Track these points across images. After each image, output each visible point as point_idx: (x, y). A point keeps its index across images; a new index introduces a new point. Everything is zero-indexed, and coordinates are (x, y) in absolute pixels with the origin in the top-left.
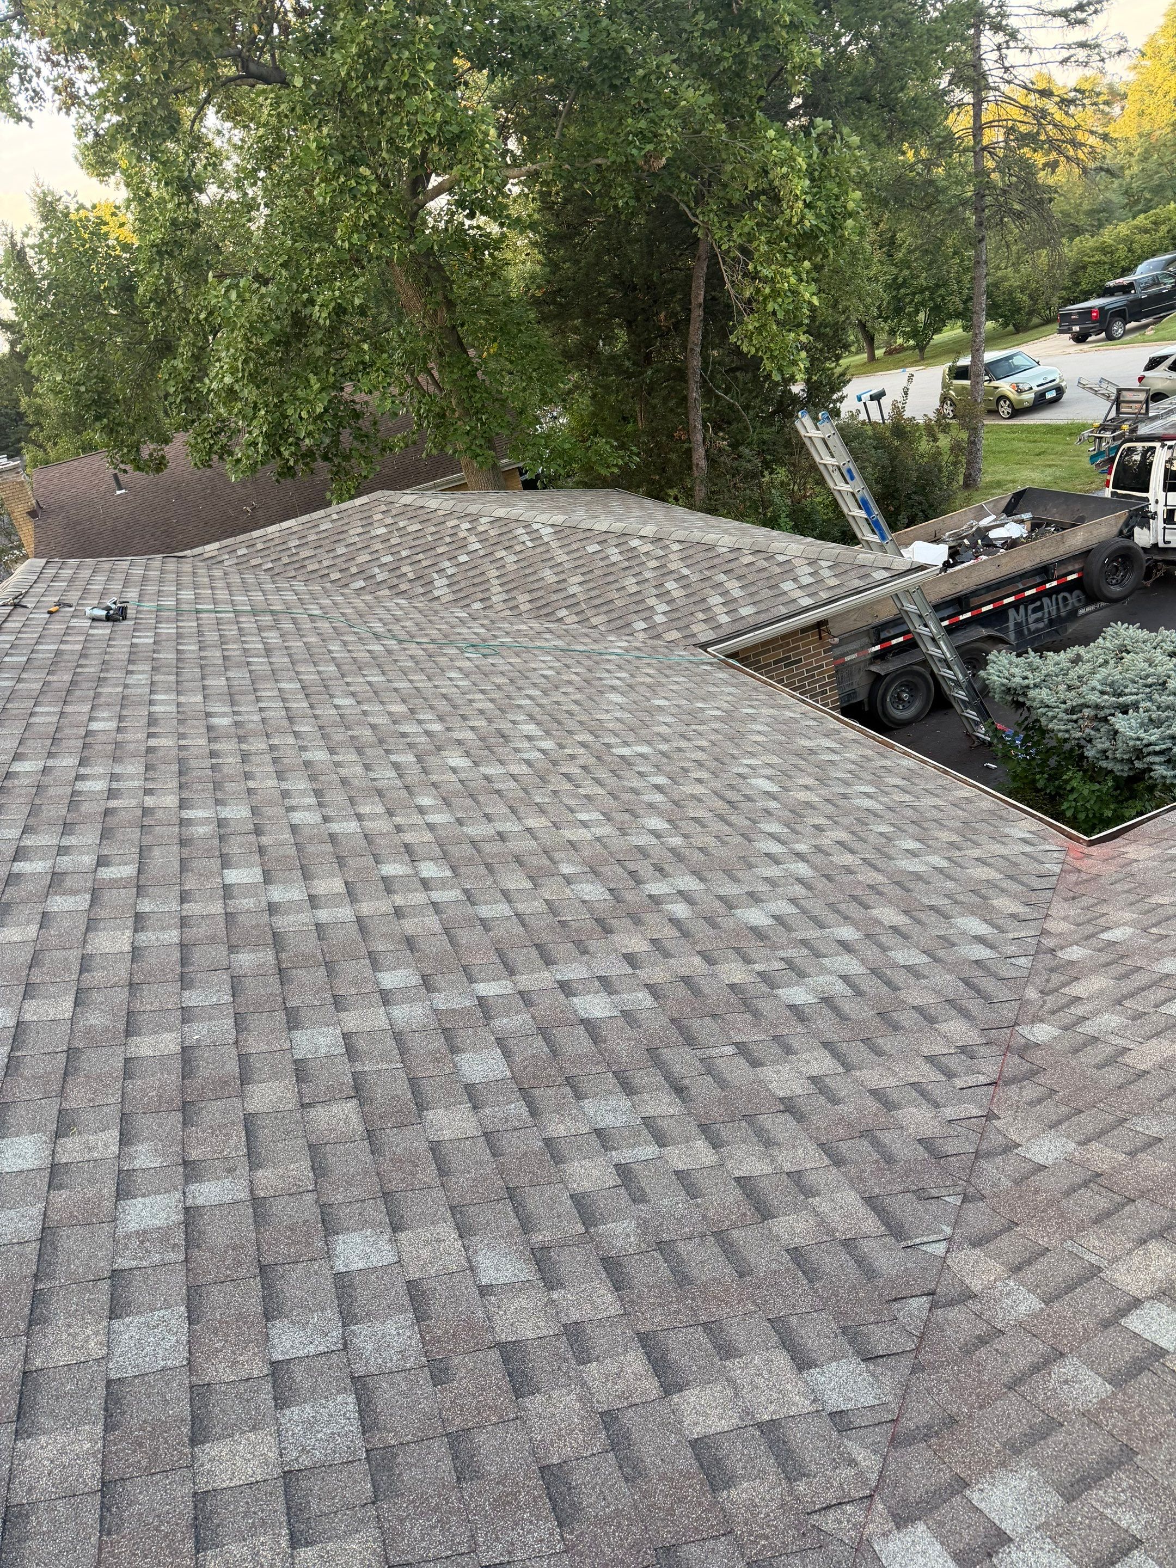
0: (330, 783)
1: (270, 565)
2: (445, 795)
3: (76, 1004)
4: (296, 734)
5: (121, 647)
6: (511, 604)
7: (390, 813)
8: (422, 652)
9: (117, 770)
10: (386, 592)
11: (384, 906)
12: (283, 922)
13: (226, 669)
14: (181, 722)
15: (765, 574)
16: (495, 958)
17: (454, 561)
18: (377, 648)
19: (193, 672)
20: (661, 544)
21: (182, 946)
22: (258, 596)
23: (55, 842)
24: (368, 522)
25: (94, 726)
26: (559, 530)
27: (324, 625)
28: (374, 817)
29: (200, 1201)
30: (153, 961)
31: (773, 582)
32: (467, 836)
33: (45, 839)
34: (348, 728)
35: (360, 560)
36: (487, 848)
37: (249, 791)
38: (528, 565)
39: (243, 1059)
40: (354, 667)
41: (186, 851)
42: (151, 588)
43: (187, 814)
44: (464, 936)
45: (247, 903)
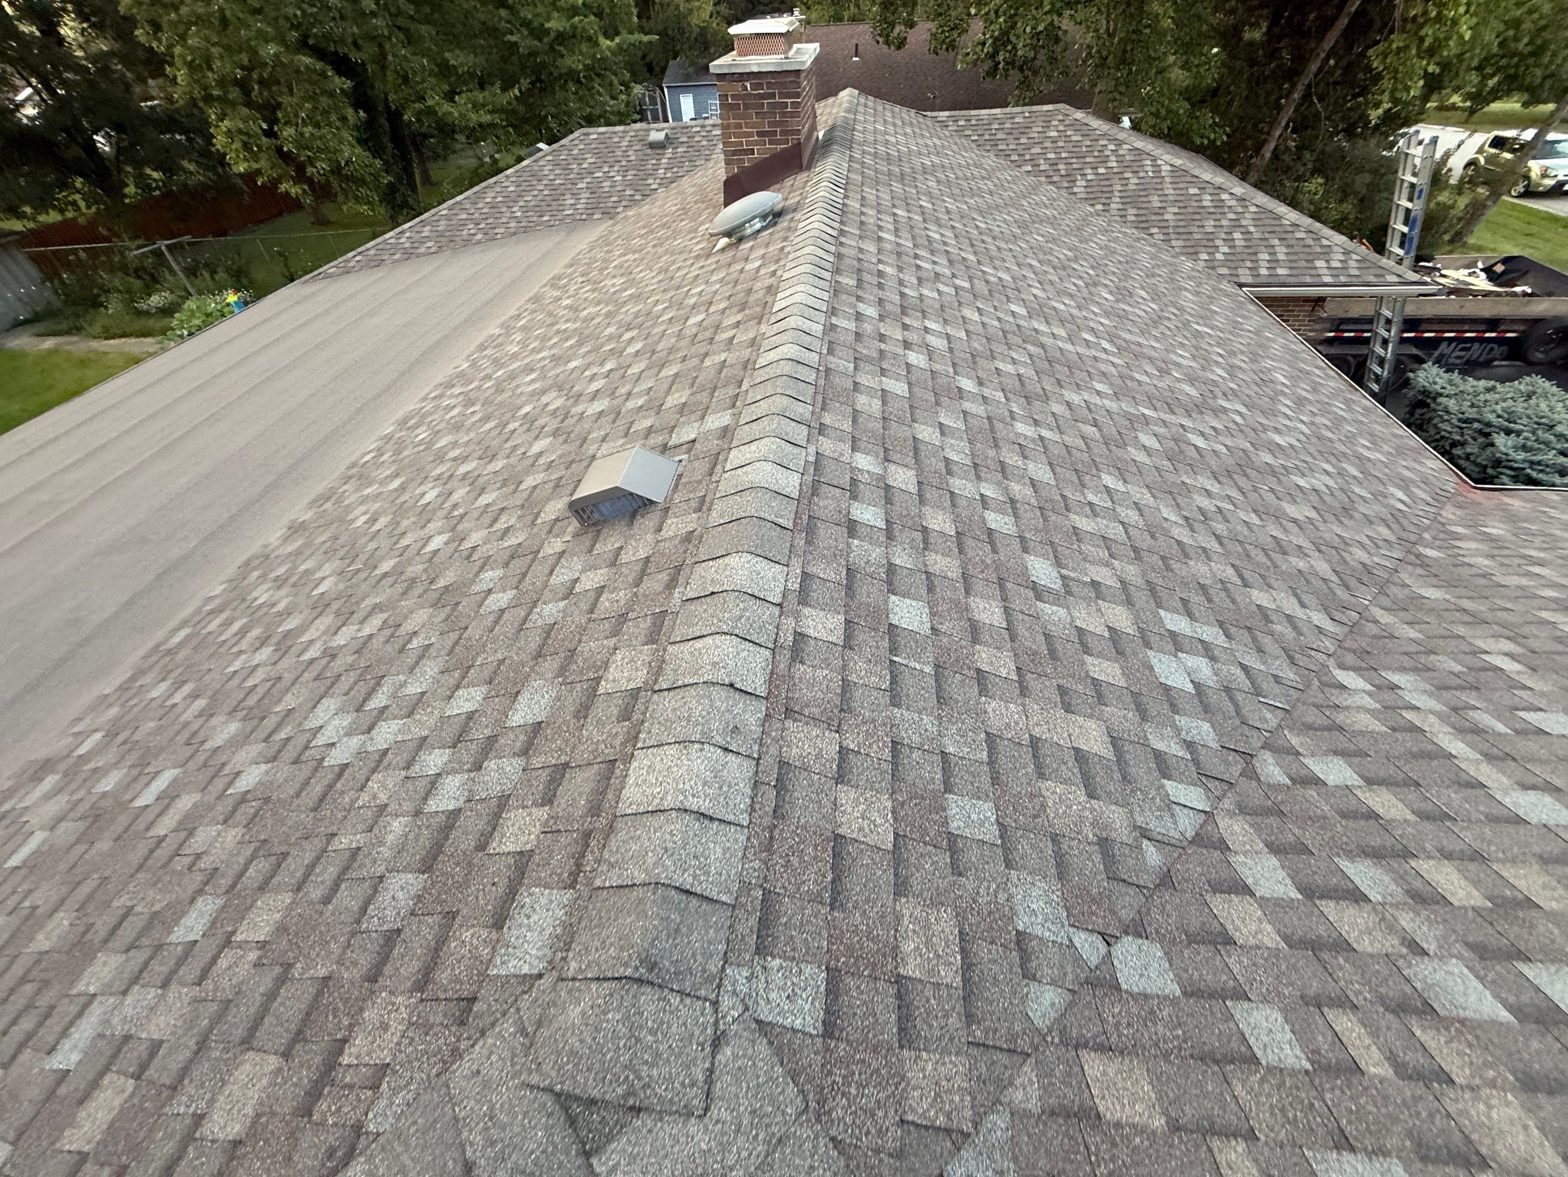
1: (976, 137)
6: (1123, 213)
10: (1043, 179)
15: (1307, 250)
17: (1095, 171)
20: (1243, 203)
24: (1047, 124)
26: (1175, 170)
31: (1310, 257)
35: (1033, 151)
38: (1145, 189)
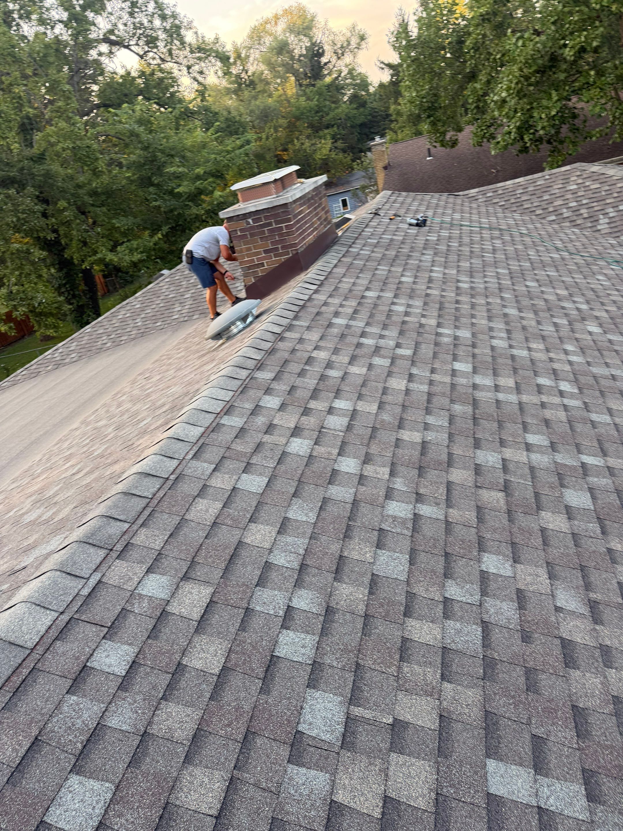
0: (516, 327)
1: (503, 203)
2: (582, 346)
3: (379, 408)
4: (502, 298)
5: (421, 241)
7: (548, 350)
8: (583, 262)
9: (411, 302)
10: (568, 224)
11: (535, 399)
12: (480, 395)
13: (471, 258)
14: (444, 283)
16: (596, 444)
17: (616, 209)
18: (556, 256)
19: (453, 257)
21: (429, 394)
22: (493, 220)
23: (378, 332)
24: (567, 181)
25: (403, 279)
27: (527, 240)
28: (537, 351)
29: (421, 513)
30: (415, 397)
32: (592, 373)
33: (374, 330)
34: (531, 299)
35: (556, 204)
36: (603, 382)
37: (473, 324)
39: (450, 455)
40: (540, 265)
41: (437, 348)
42: (440, 211)
43: (440, 330)
44: (579, 427)
45: (462, 381)
